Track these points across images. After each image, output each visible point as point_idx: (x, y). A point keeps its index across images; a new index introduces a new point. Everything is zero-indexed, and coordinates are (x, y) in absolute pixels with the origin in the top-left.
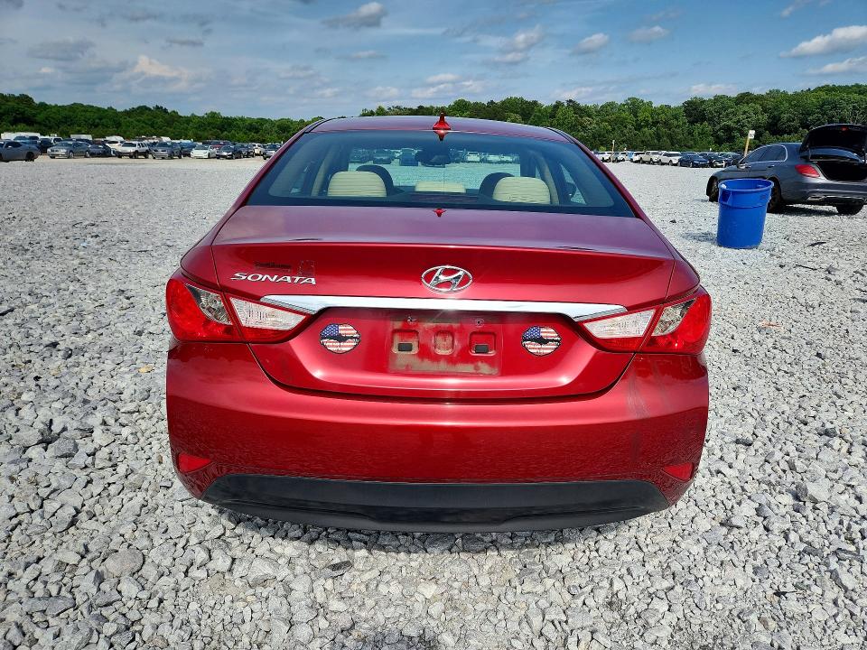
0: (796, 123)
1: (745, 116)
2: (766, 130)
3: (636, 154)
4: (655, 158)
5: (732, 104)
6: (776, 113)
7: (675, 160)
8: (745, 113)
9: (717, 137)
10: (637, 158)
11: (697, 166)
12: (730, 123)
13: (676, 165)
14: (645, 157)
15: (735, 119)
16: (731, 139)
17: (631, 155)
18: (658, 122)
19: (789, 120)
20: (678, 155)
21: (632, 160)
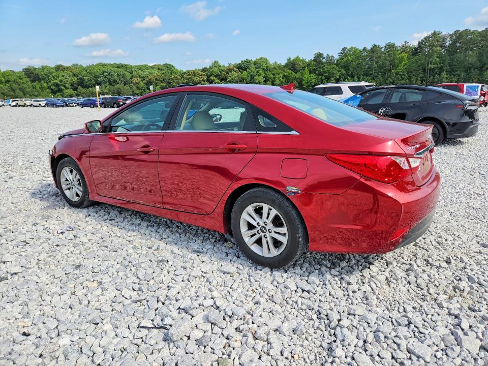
0: (93, 82)
1: (64, 78)
2: (78, 85)
3: (13, 101)
4: (28, 103)
5: (54, 71)
6: (81, 76)
7: (43, 103)
8: (63, 76)
9: (52, 89)
10: (14, 103)
11: (59, 106)
12: (57, 81)
13: (44, 106)
14: (20, 103)
15: (59, 79)
16: (60, 90)
17: (8, 102)
18: (9, 81)
19: (89, 81)
20: (43, 101)
21: (10, 105)
